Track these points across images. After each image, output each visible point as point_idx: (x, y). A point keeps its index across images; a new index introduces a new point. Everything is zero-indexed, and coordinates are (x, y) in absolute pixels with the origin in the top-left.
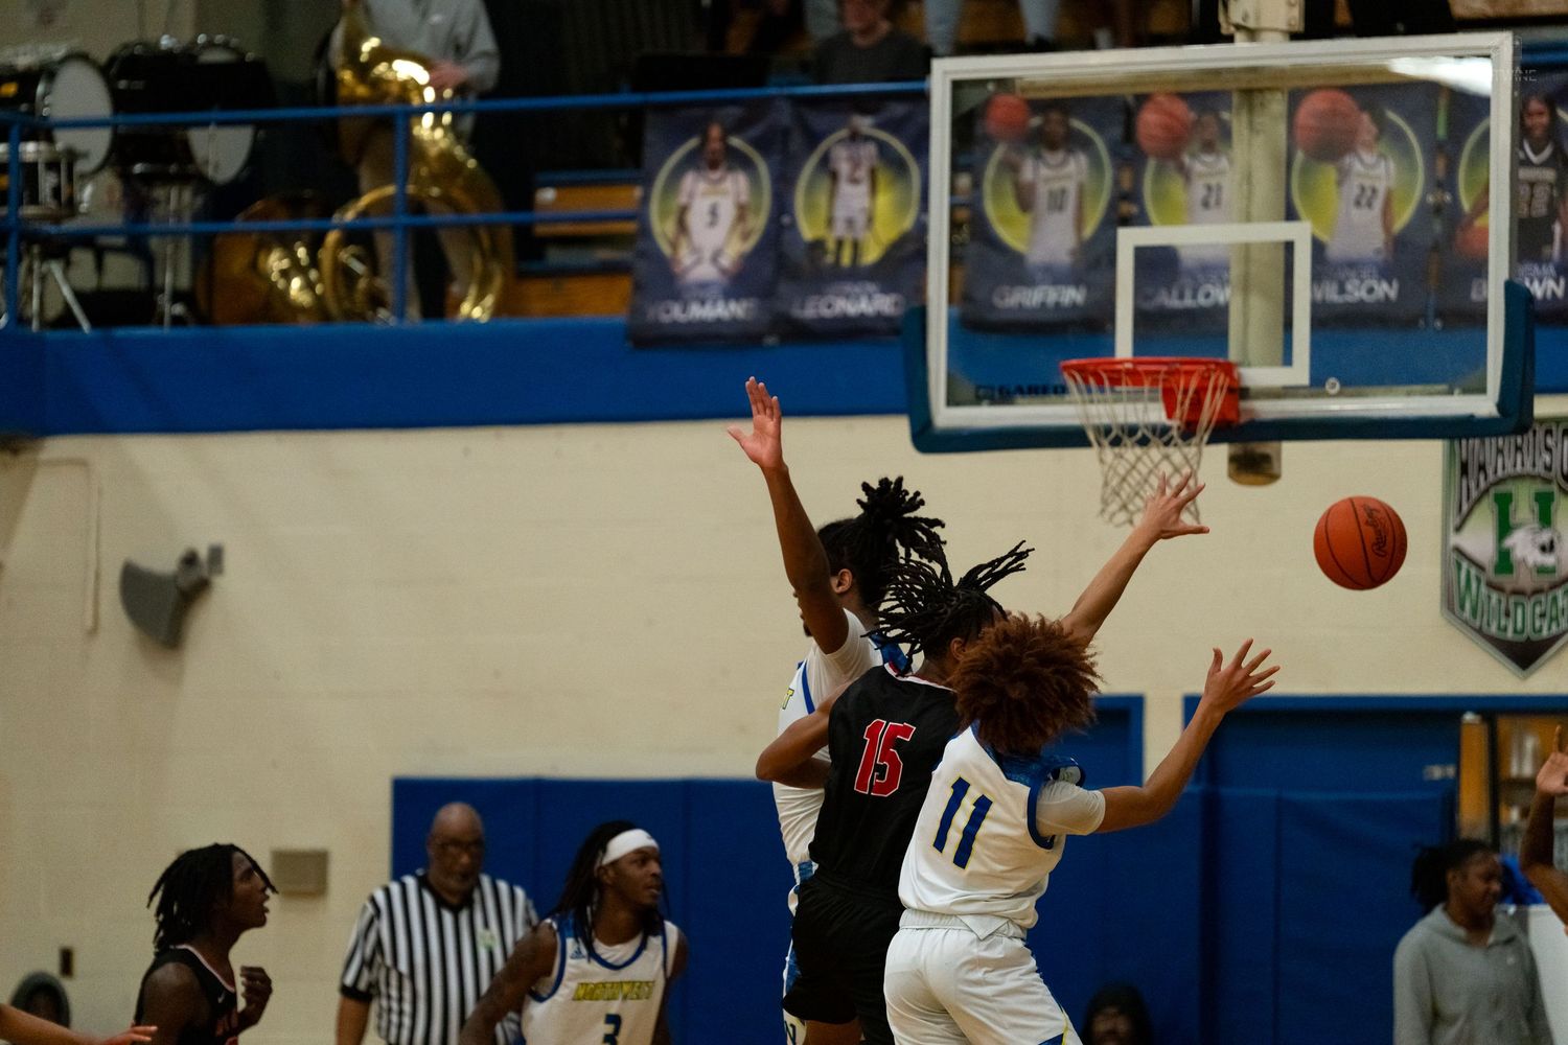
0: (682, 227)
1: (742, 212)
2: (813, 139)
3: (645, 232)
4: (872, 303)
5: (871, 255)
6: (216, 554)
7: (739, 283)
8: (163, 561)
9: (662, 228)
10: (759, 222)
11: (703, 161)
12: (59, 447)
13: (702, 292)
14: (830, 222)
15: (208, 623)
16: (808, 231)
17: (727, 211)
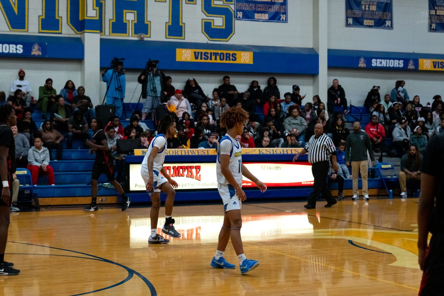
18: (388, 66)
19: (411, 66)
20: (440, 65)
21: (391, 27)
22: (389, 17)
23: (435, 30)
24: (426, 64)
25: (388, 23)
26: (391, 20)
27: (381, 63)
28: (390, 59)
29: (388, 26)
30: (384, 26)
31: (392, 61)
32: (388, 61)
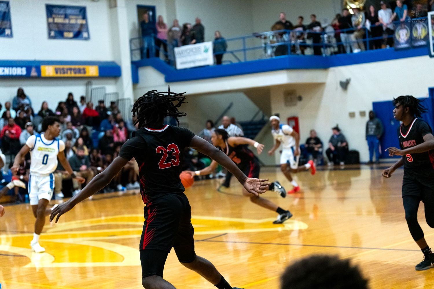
0: (399, 36)
1: (406, 34)
2: (414, 25)
3: (395, 37)
4: (423, 43)
5: (422, 37)
6: (350, 80)
7: (407, 42)
8: (344, 80)
9: (397, 37)
10: (409, 35)
11: (402, 28)
12: (332, 69)
13: (403, 44)
14: (417, 34)
15: (350, 87)
16: (415, 35)
17: (404, 34)
18: (11, 74)
19: (34, 73)
20: (62, 71)
21: (11, 35)
22: (8, 25)
23: (54, 38)
24: (48, 71)
25: (8, 32)
26: (10, 28)
27: (4, 71)
28: (12, 67)
29: (8, 35)
30: (3, 34)
31: (14, 69)
32: (11, 69)
